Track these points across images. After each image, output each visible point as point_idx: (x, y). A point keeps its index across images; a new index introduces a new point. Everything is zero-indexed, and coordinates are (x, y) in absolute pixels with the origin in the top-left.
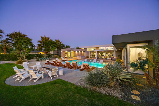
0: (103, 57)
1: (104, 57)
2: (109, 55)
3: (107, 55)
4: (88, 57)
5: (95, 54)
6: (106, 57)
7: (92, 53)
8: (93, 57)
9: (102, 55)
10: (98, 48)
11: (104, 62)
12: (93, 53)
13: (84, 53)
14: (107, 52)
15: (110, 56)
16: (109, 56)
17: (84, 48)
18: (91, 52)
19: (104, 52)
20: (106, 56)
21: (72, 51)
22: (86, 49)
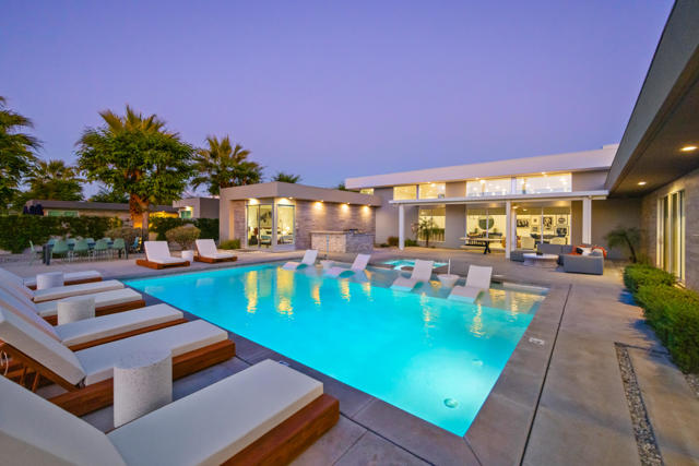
0: (491, 246)
1: (503, 242)
2: (535, 229)
3: (525, 233)
4: (394, 242)
5: (440, 221)
6: (518, 246)
7: (423, 218)
8: (427, 245)
9: (491, 231)
10: (463, 183)
11: (495, 282)
12: (429, 218)
13: (374, 215)
14: (519, 212)
15: (545, 237)
16: (534, 236)
17: (376, 189)
18: (414, 210)
19: (501, 210)
20: (518, 238)
21: (284, 201)
22: (387, 192)
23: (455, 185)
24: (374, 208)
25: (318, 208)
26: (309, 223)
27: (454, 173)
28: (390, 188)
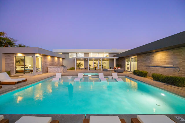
8: (80, 69)
10: (88, 53)
13: (63, 61)
17: (63, 53)
21: (38, 55)
22: (67, 54)
23: (86, 54)
24: (63, 59)
25: (49, 58)
26: (47, 63)
27: (86, 51)
28: (68, 53)
